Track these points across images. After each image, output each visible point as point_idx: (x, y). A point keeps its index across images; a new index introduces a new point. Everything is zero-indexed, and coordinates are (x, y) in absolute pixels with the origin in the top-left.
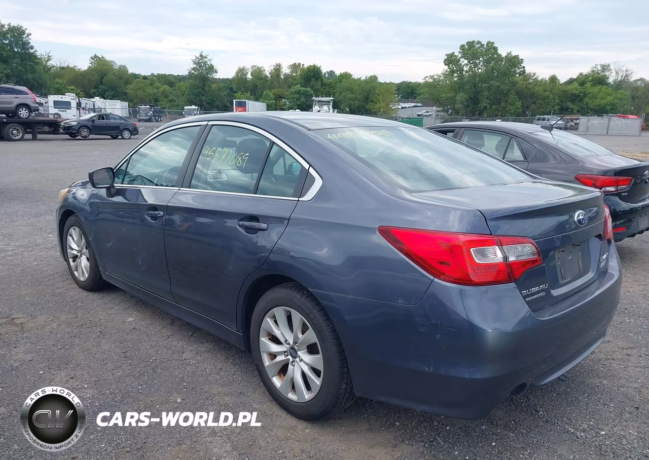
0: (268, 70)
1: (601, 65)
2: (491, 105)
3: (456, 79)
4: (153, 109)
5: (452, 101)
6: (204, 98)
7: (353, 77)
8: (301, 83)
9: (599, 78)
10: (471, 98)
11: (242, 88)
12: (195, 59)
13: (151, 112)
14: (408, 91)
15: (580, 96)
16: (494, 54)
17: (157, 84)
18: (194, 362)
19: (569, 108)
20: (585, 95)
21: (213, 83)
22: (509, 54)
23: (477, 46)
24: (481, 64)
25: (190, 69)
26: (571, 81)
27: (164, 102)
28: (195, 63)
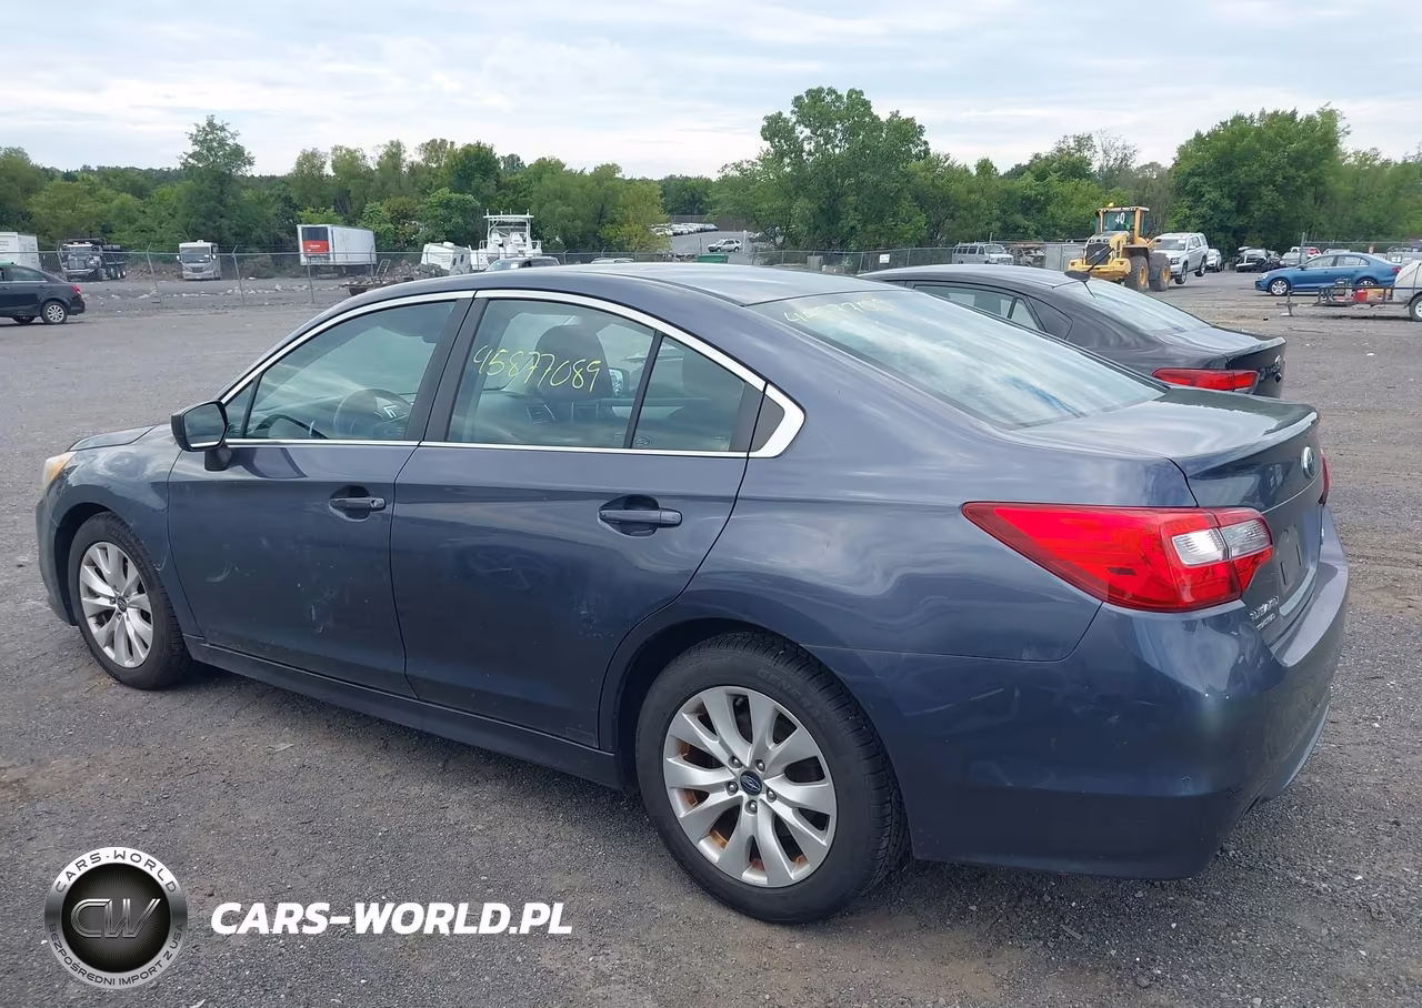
0: (372, 158)
1: (1074, 136)
2: (865, 224)
3: (788, 169)
4: (101, 251)
5: (784, 217)
6: (225, 223)
7: (566, 168)
8: (450, 184)
9: (1074, 165)
10: (822, 210)
11: (314, 199)
12: (195, 132)
13: (97, 258)
14: (686, 198)
15: (1039, 201)
16: (863, 117)
17: (105, 191)
18: (480, 827)
19: (1019, 227)
20: (1049, 200)
21: (246, 188)
22: (896, 115)
23: (828, 99)
24: (840, 135)
25: (186, 156)
26: (1018, 171)
27: (125, 235)
28: (196, 142)
